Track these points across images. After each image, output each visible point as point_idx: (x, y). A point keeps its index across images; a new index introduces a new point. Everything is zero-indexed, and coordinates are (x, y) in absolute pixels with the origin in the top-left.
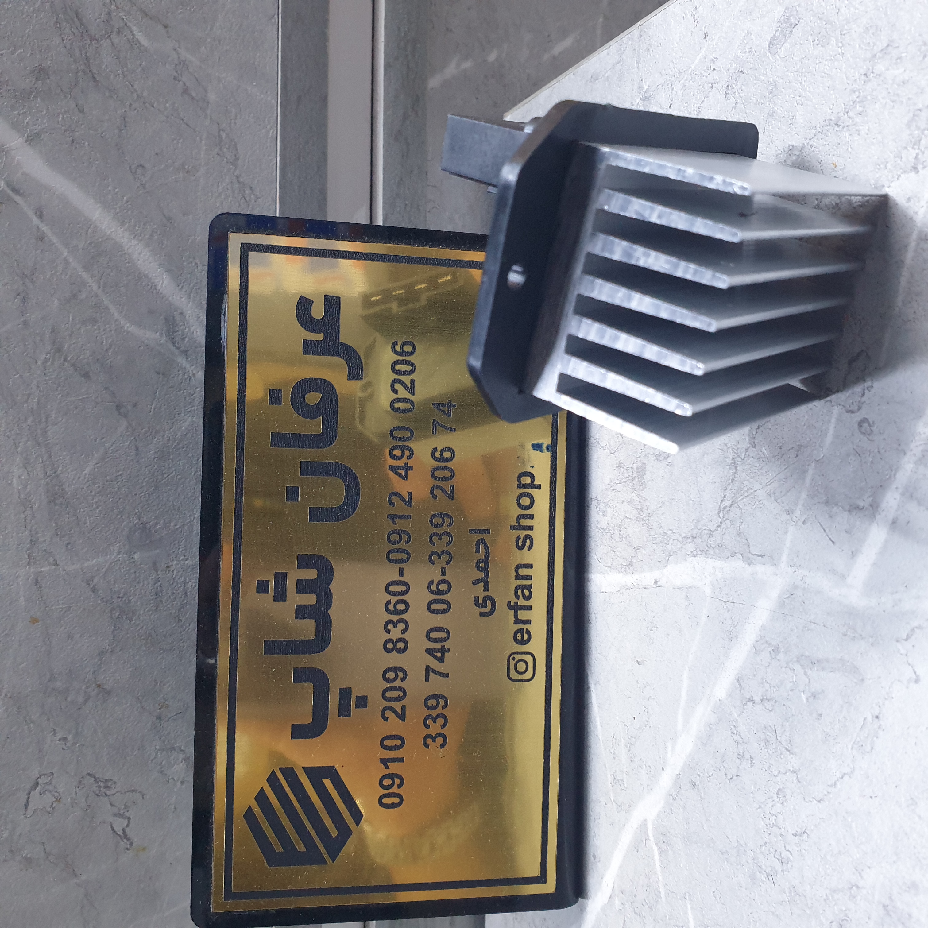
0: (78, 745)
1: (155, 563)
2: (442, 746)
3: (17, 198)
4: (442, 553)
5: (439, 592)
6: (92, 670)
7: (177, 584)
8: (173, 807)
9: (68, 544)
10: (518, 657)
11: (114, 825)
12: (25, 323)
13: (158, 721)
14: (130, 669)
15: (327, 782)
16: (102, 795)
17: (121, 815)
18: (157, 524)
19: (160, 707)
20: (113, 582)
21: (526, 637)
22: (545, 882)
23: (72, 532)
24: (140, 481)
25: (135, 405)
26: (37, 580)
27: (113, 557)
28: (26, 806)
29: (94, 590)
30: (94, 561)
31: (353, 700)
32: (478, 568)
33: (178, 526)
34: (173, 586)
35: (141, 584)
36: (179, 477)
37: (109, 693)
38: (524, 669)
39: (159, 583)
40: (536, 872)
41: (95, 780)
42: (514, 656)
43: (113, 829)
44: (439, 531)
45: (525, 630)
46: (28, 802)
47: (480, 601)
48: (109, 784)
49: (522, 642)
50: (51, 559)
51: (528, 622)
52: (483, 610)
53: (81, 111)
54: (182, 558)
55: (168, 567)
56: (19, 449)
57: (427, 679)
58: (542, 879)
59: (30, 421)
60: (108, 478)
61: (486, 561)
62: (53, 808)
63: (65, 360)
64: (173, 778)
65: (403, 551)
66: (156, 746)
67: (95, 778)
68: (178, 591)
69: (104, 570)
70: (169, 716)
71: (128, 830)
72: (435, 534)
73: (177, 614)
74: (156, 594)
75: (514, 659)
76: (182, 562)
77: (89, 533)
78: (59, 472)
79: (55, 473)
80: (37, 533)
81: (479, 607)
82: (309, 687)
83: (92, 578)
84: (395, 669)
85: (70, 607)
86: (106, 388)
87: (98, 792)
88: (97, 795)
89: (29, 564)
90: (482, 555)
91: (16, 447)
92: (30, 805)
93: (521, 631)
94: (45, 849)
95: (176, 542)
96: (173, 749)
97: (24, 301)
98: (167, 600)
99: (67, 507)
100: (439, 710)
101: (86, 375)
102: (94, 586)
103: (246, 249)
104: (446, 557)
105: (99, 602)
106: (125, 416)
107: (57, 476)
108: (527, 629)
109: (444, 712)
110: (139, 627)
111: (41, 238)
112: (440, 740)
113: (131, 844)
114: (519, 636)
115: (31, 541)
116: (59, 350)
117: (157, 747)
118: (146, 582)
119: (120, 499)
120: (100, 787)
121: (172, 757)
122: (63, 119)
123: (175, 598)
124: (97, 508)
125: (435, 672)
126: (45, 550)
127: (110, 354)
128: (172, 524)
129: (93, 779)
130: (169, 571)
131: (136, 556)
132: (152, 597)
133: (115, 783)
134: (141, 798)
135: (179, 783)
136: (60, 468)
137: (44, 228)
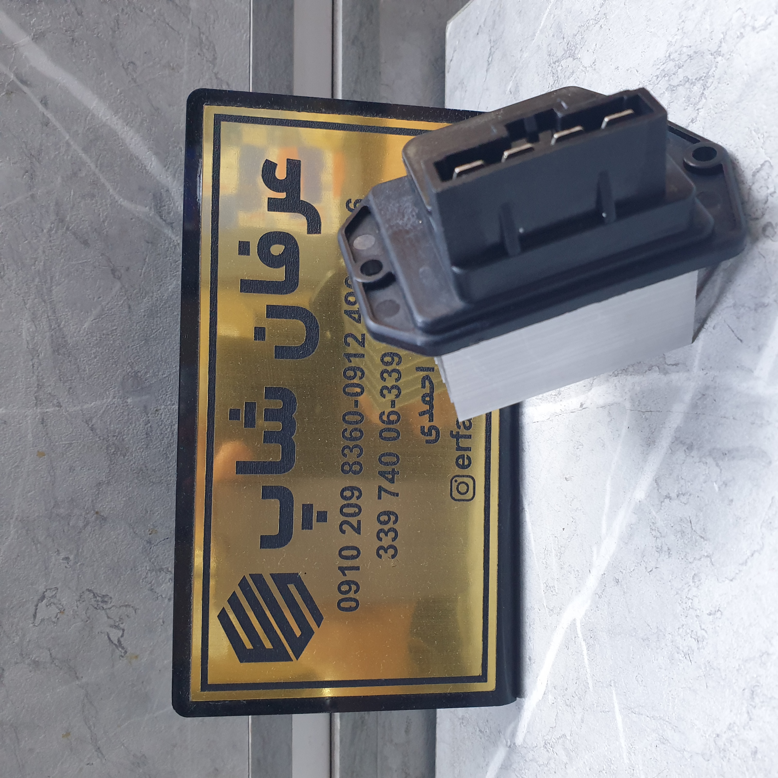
0: (79, 564)
1: (145, 407)
2: (393, 556)
3: (25, 88)
4: (393, 387)
5: (390, 422)
6: (91, 499)
7: (165, 426)
8: (161, 621)
9: (70, 388)
10: (460, 480)
11: (111, 636)
12: (32, 196)
13: (148, 545)
14: (124, 499)
15: (292, 588)
16: (99, 608)
17: (117, 627)
18: (146, 373)
19: (150, 532)
20: (109, 423)
21: (466, 462)
22: (486, 681)
23: (73, 378)
24: (132, 335)
25: (128, 269)
26: (43, 419)
27: (109, 401)
28: (35, 616)
29: (92, 429)
30: (92, 404)
31: (315, 515)
32: (424, 401)
33: (165, 376)
34: (161, 427)
35: (134, 425)
36: (166, 332)
37: (105, 519)
38: (466, 490)
39: (149, 425)
40: (478, 672)
41: (94, 595)
42: (456, 478)
43: (109, 638)
44: (389, 368)
45: (466, 457)
46: (36, 613)
47: (426, 430)
48: (106, 599)
49: (463, 467)
50: (55, 402)
51: (469, 449)
52: (428, 438)
53: (80, 14)
54: (169, 403)
55: (157, 410)
56: (28, 306)
57: (380, 498)
58: (483, 678)
59: (37, 280)
60: (104, 332)
61: (431, 395)
62: (58, 619)
63: (67, 229)
64: (161, 596)
65: (358, 385)
66: (146, 566)
67: (93, 593)
68: (166, 432)
69: (101, 412)
70: (158, 541)
71: (122, 640)
72: (387, 371)
73: (164, 452)
74: (147, 434)
75: (456, 481)
76: (169, 407)
77: (88, 380)
78: (62, 326)
79: (59, 326)
80: (43, 379)
81: (425, 435)
82: (275, 504)
83: (91, 419)
84: (352, 489)
85: (71, 444)
86: (102, 254)
87: (96, 606)
88: (96, 608)
89: (36, 405)
90: (427, 390)
91: (25, 304)
92: (38, 615)
93: (462, 457)
94: (51, 654)
95: (164, 389)
96: (161, 570)
97: (32, 178)
98: (156, 439)
99: (69, 357)
100: (390, 525)
101: (86, 243)
102: (92, 425)
103: (218, 119)
104: (395, 392)
105: (97, 439)
106: (119, 278)
107: (61, 329)
108: (467, 455)
109: (395, 527)
110: (132, 463)
111: (46, 123)
112: (391, 552)
113: (126, 652)
114: (460, 461)
115: (38, 385)
116: (62, 221)
117: (148, 568)
118: (137, 423)
119: (115, 350)
120: (98, 601)
121: (161, 577)
122: (64, 20)
123: (163, 438)
124: (95, 357)
125: (386, 491)
126: (50, 393)
127: (106, 224)
128: (160, 373)
129: (92, 594)
130: (158, 414)
131: (129, 401)
132: (143, 437)
133: (111, 598)
134: (134, 612)
135: (166, 600)
136: (63, 323)
137: (49, 115)
